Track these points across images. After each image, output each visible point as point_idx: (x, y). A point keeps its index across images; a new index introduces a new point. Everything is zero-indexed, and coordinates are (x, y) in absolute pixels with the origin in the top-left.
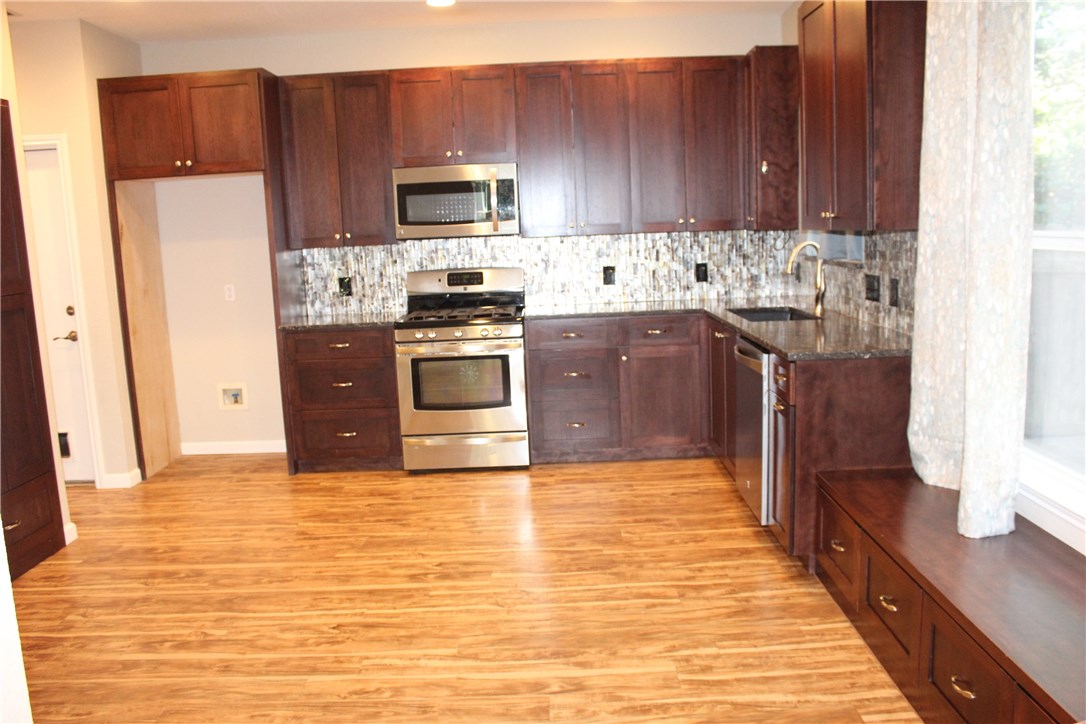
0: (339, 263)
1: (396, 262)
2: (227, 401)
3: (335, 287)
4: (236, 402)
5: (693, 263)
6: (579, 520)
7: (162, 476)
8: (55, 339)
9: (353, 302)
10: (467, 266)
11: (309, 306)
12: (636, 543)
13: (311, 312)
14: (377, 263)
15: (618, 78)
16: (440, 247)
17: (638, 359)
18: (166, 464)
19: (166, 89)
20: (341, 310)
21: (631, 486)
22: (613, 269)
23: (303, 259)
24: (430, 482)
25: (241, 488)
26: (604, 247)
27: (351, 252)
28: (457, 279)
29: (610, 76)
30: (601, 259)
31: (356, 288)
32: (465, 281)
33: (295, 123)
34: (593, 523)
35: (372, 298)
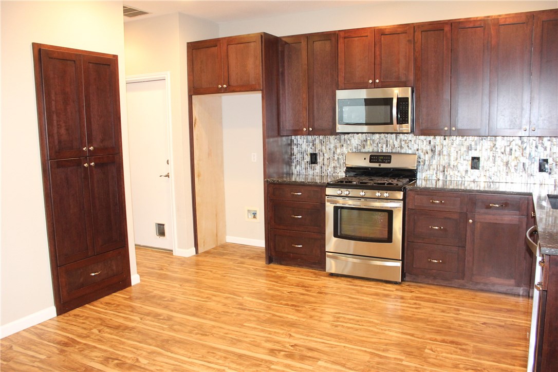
0: (311, 144)
1: (343, 145)
2: (250, 217)
3: (308, 158)
4: (255, 217)
5: (537, 159)
6: (405, 331)
7: (207, 253)
8: (161, 176)
9: (318, 167)
10: (384, 151)
11: (293, 167)
12: (431, 360)
13: (295, 171)
14: (332, 146)
15: (484, 29)
16: (368, 138)
17: (481, 222)
18: (214, 246)
19: (216, 46)
20: (311, 172)
21: (458, 310)
22: (478, 159)
23: (292, 141)
24: (336, 283)
25: (236, 268)
26: (473, 144)
27: (318, 139)
28: (375, 159)
29: (479, 29)
30: (470, 152)
31: (320, 160)
32: (380, 160)
33: (286, 64)
34: (412, 335)
35: (328, 166)
